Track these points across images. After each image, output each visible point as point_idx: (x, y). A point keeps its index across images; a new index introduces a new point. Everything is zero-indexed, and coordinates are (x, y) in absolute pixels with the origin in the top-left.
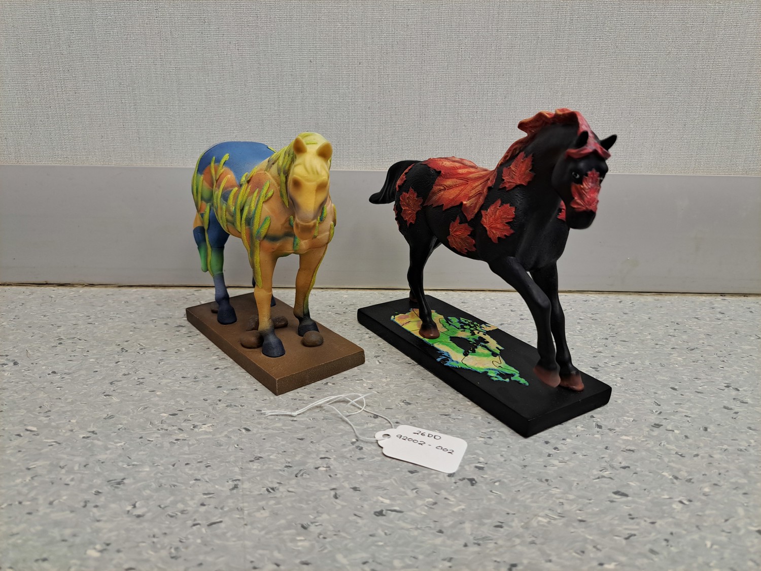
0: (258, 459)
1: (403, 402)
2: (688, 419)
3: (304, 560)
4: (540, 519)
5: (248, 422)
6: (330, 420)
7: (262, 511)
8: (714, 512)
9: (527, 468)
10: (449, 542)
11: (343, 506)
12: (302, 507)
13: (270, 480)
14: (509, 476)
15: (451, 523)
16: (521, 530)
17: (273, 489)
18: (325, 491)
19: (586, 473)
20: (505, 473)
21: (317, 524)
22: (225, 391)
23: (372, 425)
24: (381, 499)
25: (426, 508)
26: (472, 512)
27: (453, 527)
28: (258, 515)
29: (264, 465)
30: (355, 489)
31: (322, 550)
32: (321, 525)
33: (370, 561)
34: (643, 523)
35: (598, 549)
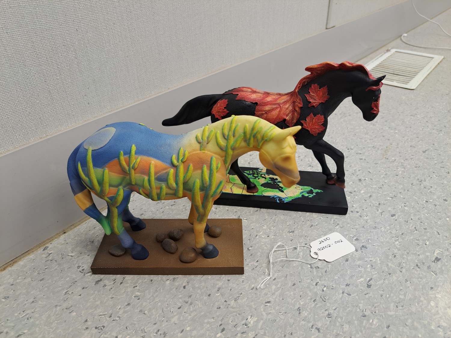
0: (300, 310)
1: (290, 233)
2: (361, 171)
3: (386, 327)
4: (396, 243)
5: (261, 299)
6: (285, 266)
7: (344, 327)
8: (413, 203)
9: (365, 227)
10: (397, 275)
11: (357, 295)
12: (349, 310)
13: (321, 313)
14: (367, 235)
15: (386, 268)
16: (400, 252)
17: (329, 315)
18: (342, 296)
19: (377, 215)
20: (364, 235)
21: (364, 310)
22: (217, 295)
23: (301, 254)
24: (360, 280)
25: (373, 270)
26: (383, 258)
27: (389, 269)
28: (345, 329)
29: (306, 309)
30: (347, 285)
31: (383, 317)
32: (366, 310)
33: (397, 304)
34: (410, 221)
35: (419, 240)
